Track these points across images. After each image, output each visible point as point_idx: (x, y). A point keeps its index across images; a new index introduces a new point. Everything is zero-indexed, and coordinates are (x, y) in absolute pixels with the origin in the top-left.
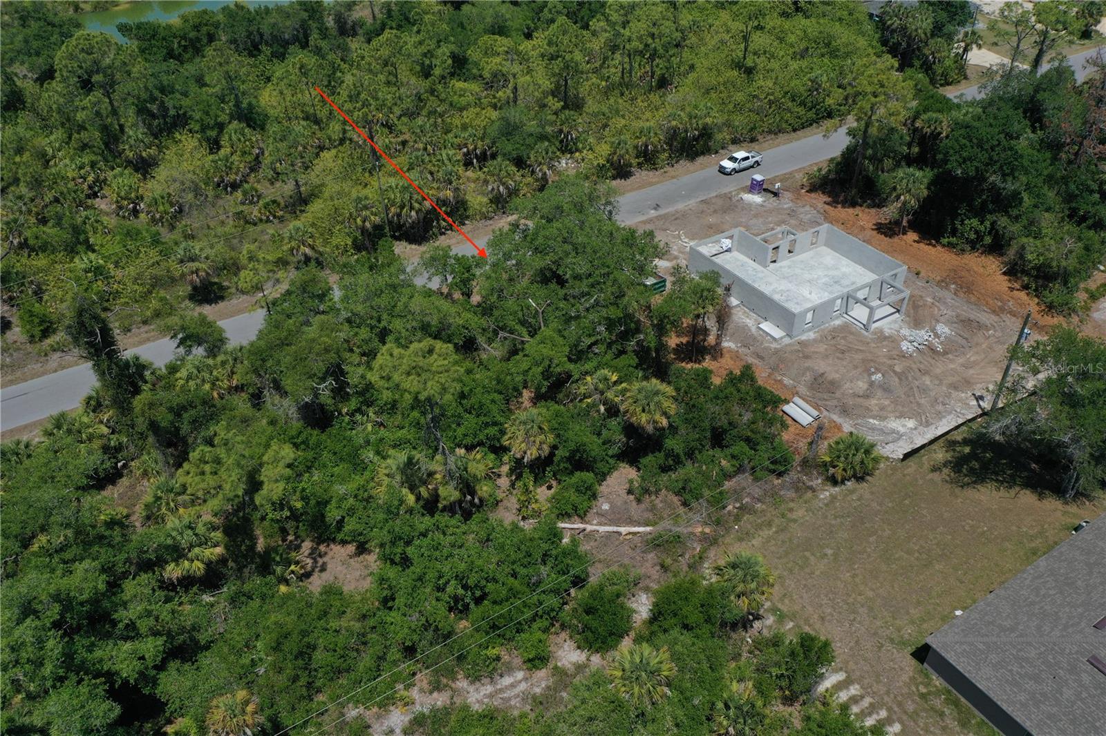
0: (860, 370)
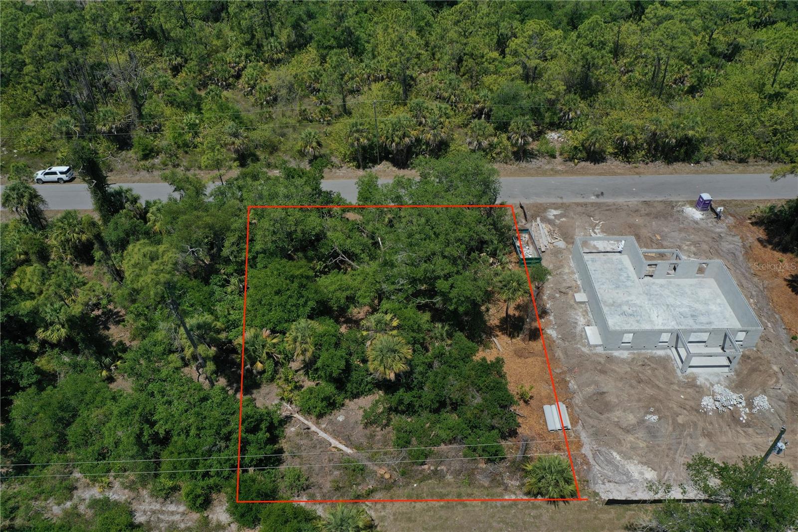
0: (641, 404)
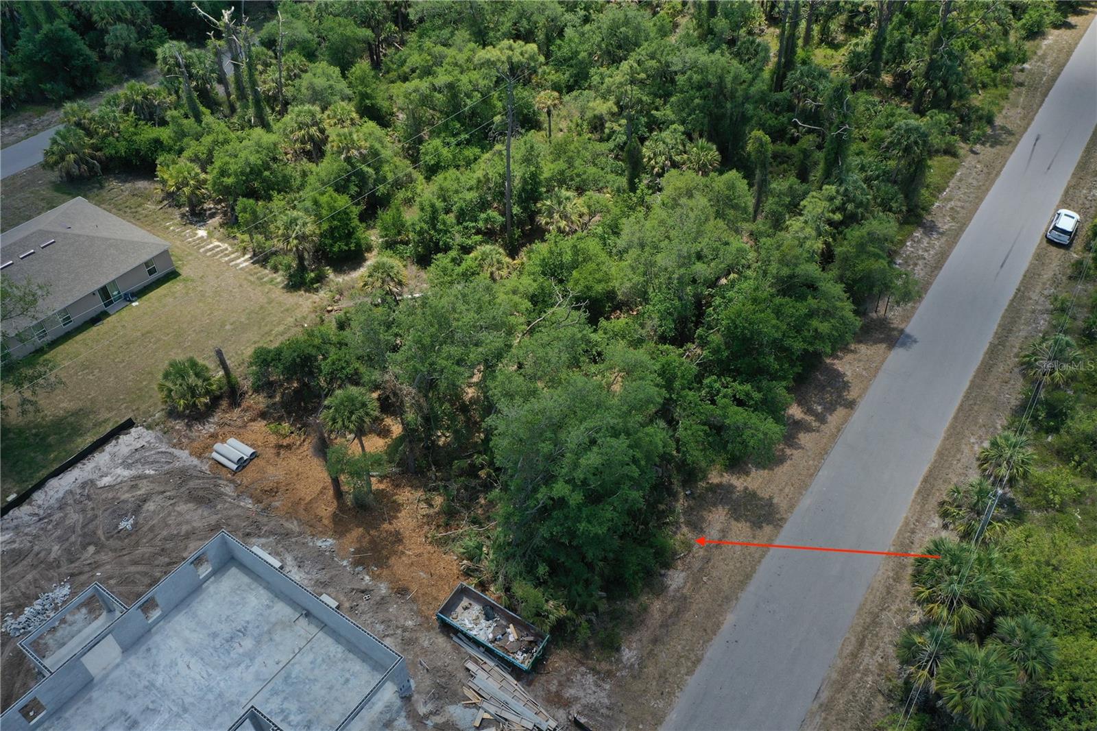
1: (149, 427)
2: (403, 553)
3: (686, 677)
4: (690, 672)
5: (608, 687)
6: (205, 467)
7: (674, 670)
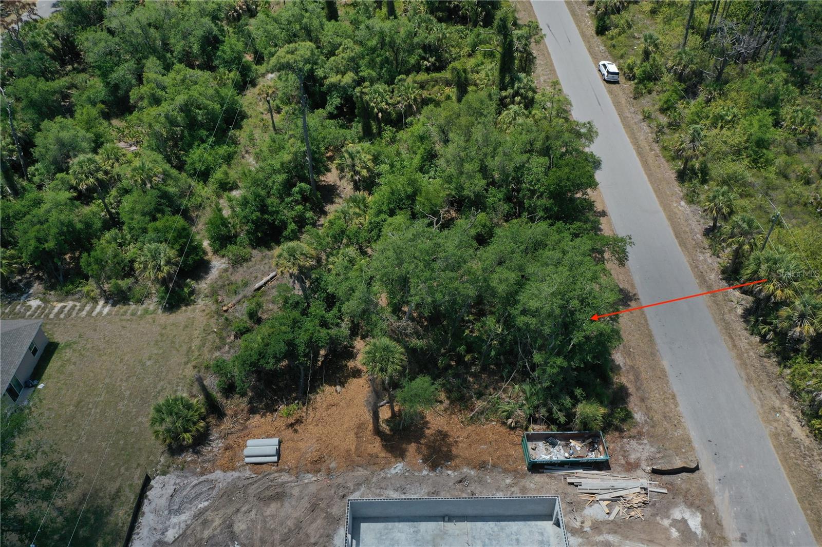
1: (164, 473)
2: (456, 442)
3: (677, 409)
4: (676, 405)
5: (646, 441)
6: (248, 473)
7: (667, 409)
